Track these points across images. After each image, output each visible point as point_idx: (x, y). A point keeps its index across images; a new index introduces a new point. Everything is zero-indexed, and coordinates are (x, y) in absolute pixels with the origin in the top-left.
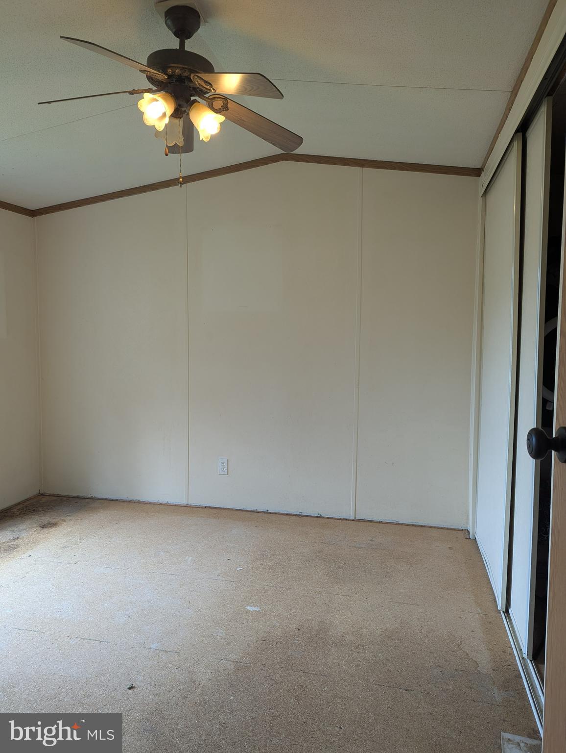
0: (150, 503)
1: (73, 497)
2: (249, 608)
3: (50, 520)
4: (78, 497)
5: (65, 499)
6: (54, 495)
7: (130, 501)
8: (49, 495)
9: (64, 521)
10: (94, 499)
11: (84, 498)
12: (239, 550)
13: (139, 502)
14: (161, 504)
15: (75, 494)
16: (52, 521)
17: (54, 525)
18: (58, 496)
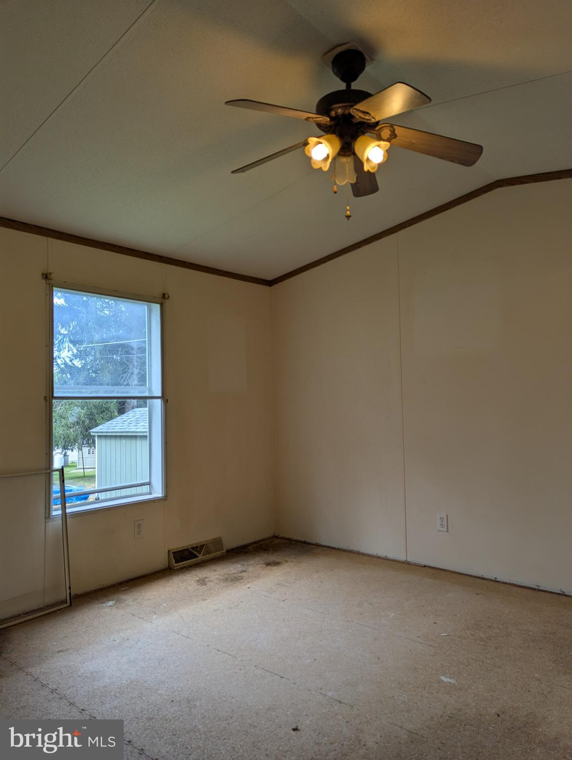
0: (369, 555)
1: (301, 542)
2: (443, 678)
3: (275, 559)
4: (305, 543)
5: (294, 542)
6: (285, 539)
7: (351, 552)
8: (282, 538)
9: (287, 561)
10: (318, 545)
11: (310, 544)
12: (449, 615)
13: (359, 553)
14: (379, 557)
15: (303, 540)
16: (277, 560)
17: (277, 564)
18: (289, 539)
